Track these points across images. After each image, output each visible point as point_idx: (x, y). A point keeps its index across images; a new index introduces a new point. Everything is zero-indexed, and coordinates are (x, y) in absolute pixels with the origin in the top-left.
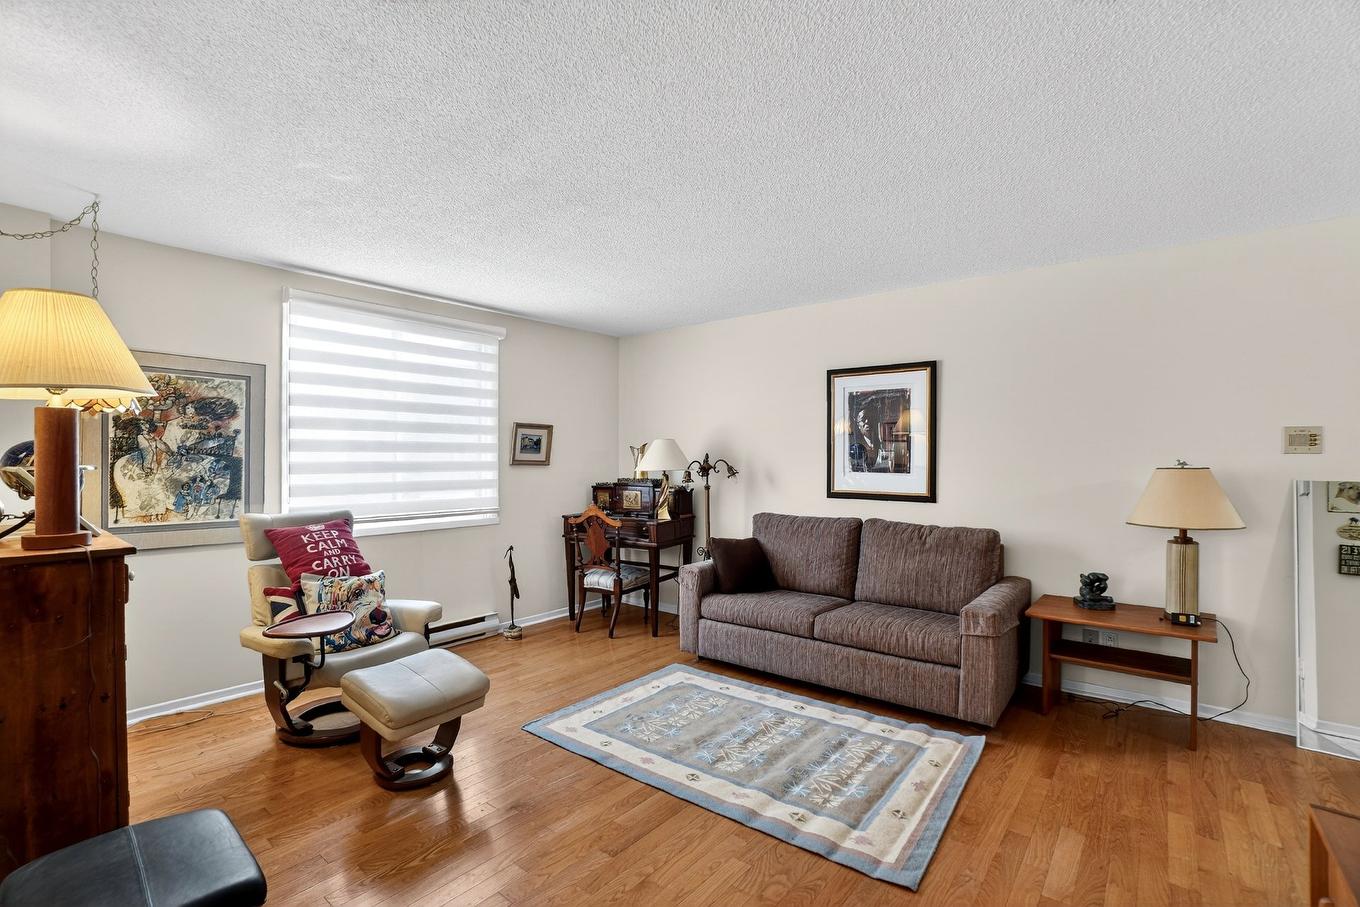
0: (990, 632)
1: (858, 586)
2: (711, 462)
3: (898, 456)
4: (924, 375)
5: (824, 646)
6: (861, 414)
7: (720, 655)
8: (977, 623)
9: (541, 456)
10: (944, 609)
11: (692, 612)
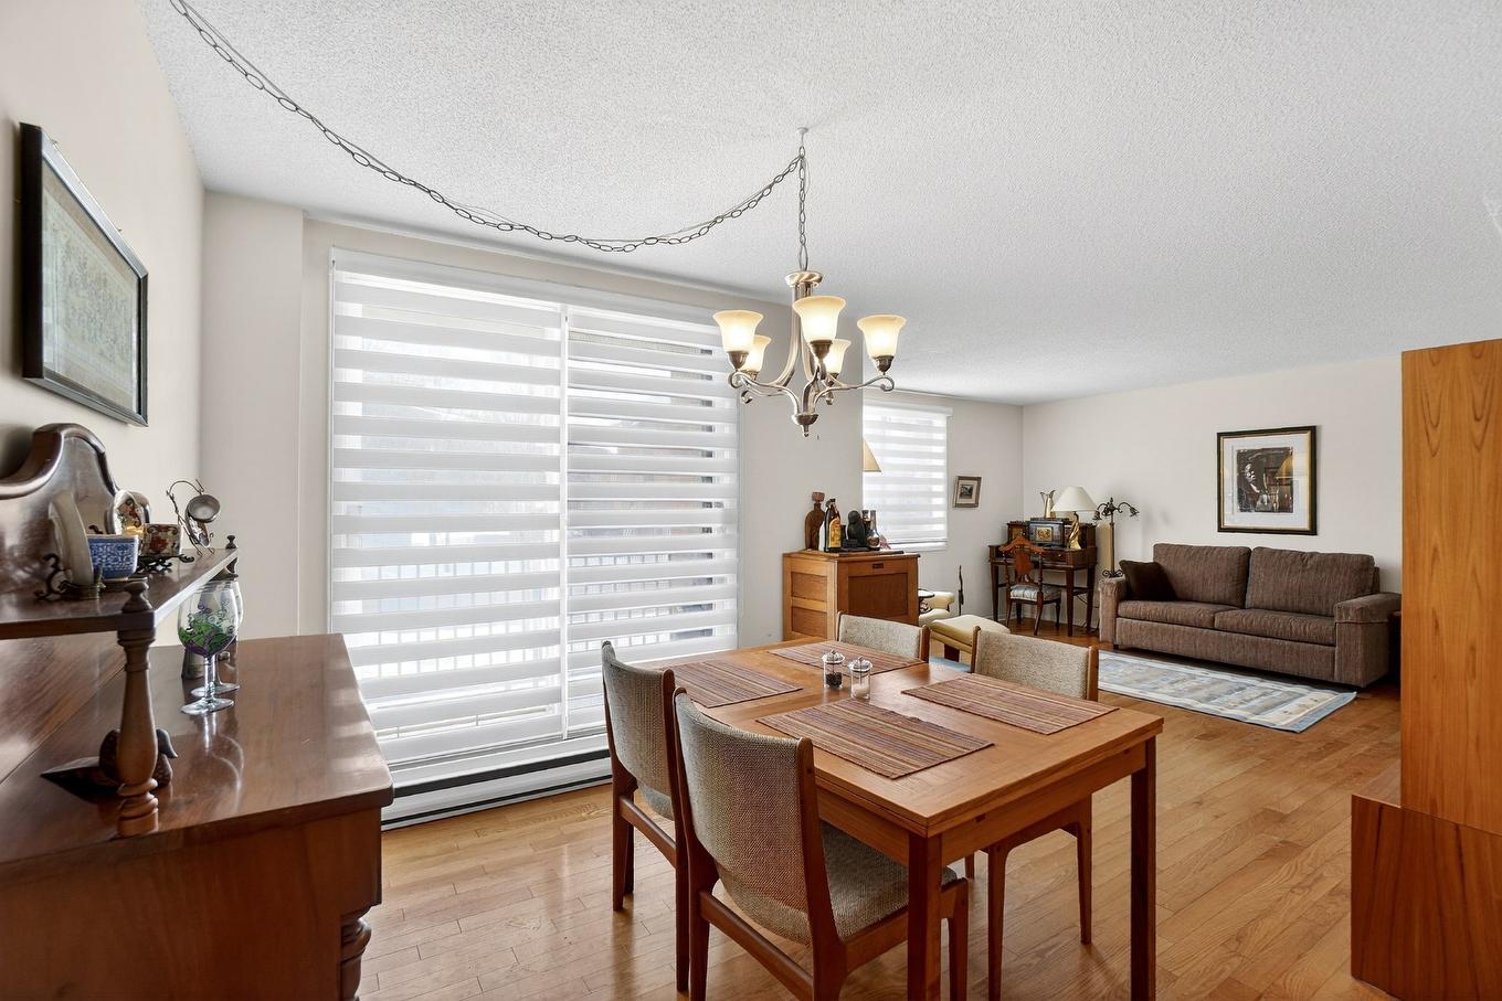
0: (1359, 620)
1: (1248, 597)
2: (1116, 505)
3: (1282, 499)
4: (1306, 437)
5: (1223, 634)
6: (1248, 467)
7: (1135, 643)
8: (1347, 615)
9: (972, 501)
10: (1324, 611)
11: (1111, 614)
